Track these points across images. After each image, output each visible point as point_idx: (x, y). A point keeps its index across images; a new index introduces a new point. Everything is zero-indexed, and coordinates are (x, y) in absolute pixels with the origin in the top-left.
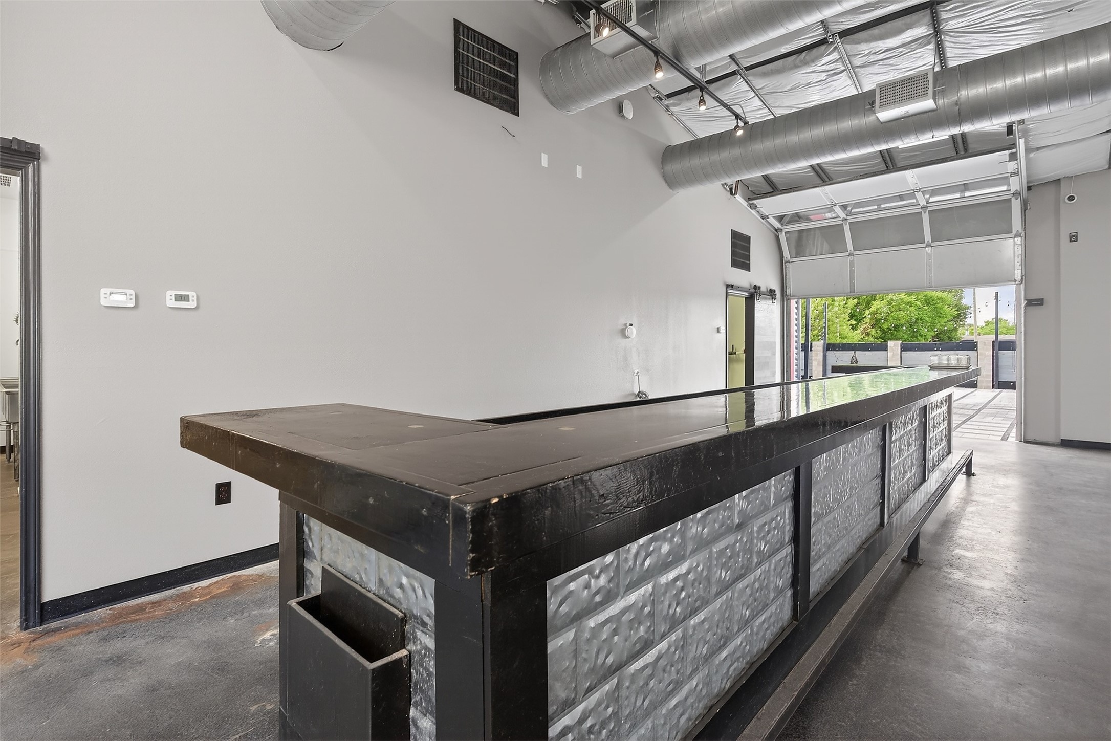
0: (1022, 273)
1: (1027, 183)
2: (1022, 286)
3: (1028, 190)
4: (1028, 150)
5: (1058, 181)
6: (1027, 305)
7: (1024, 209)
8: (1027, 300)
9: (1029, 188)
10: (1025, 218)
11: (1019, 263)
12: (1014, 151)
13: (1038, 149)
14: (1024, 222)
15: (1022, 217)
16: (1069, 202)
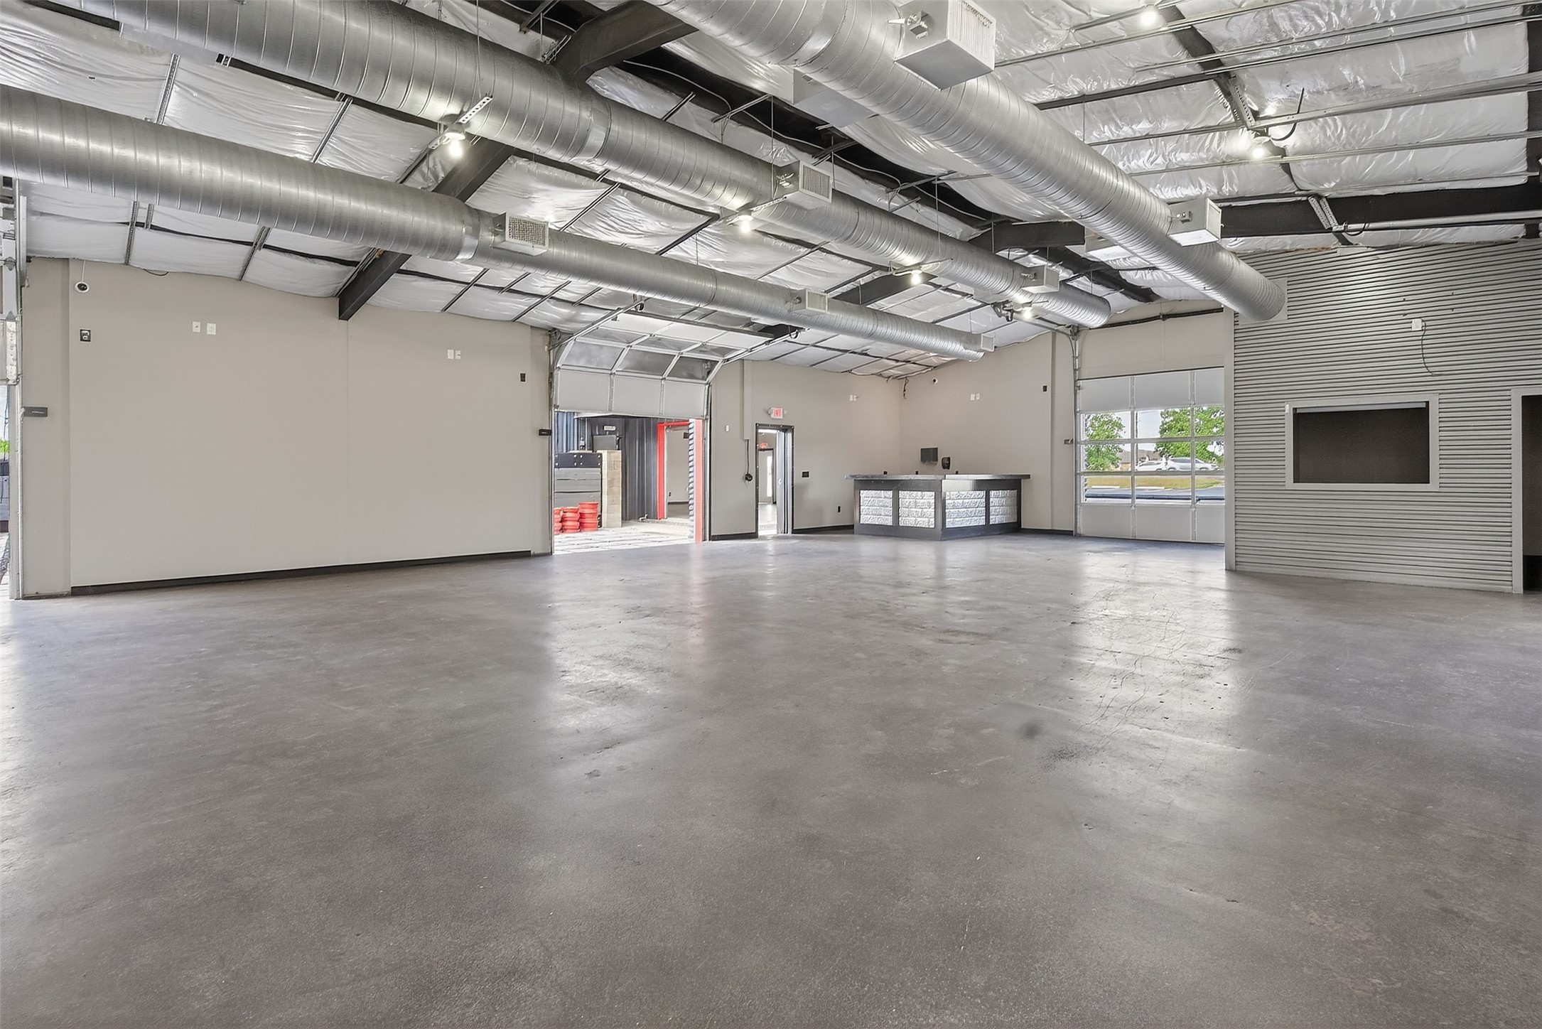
0: (17, 371)
1: (28, 251)
2: (18, 388)
3: (27, 261)
4: (31, 212)
5: (66, 261)
6: (25, 415)
7: (21, 284)
8: (24, 407)
9: (29, 259)
10: (21, 299)
11: (14, 356)
12: (11, 206)
13: (42, 214)
14: (19, 303)
15: (17, 297)
16: (80, 291)
